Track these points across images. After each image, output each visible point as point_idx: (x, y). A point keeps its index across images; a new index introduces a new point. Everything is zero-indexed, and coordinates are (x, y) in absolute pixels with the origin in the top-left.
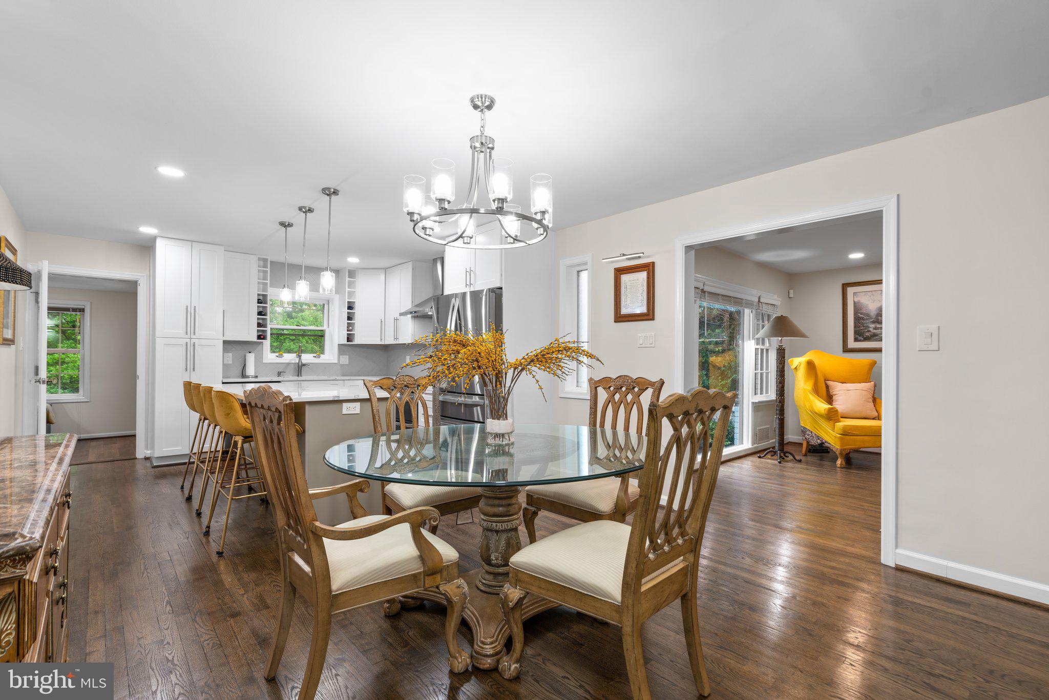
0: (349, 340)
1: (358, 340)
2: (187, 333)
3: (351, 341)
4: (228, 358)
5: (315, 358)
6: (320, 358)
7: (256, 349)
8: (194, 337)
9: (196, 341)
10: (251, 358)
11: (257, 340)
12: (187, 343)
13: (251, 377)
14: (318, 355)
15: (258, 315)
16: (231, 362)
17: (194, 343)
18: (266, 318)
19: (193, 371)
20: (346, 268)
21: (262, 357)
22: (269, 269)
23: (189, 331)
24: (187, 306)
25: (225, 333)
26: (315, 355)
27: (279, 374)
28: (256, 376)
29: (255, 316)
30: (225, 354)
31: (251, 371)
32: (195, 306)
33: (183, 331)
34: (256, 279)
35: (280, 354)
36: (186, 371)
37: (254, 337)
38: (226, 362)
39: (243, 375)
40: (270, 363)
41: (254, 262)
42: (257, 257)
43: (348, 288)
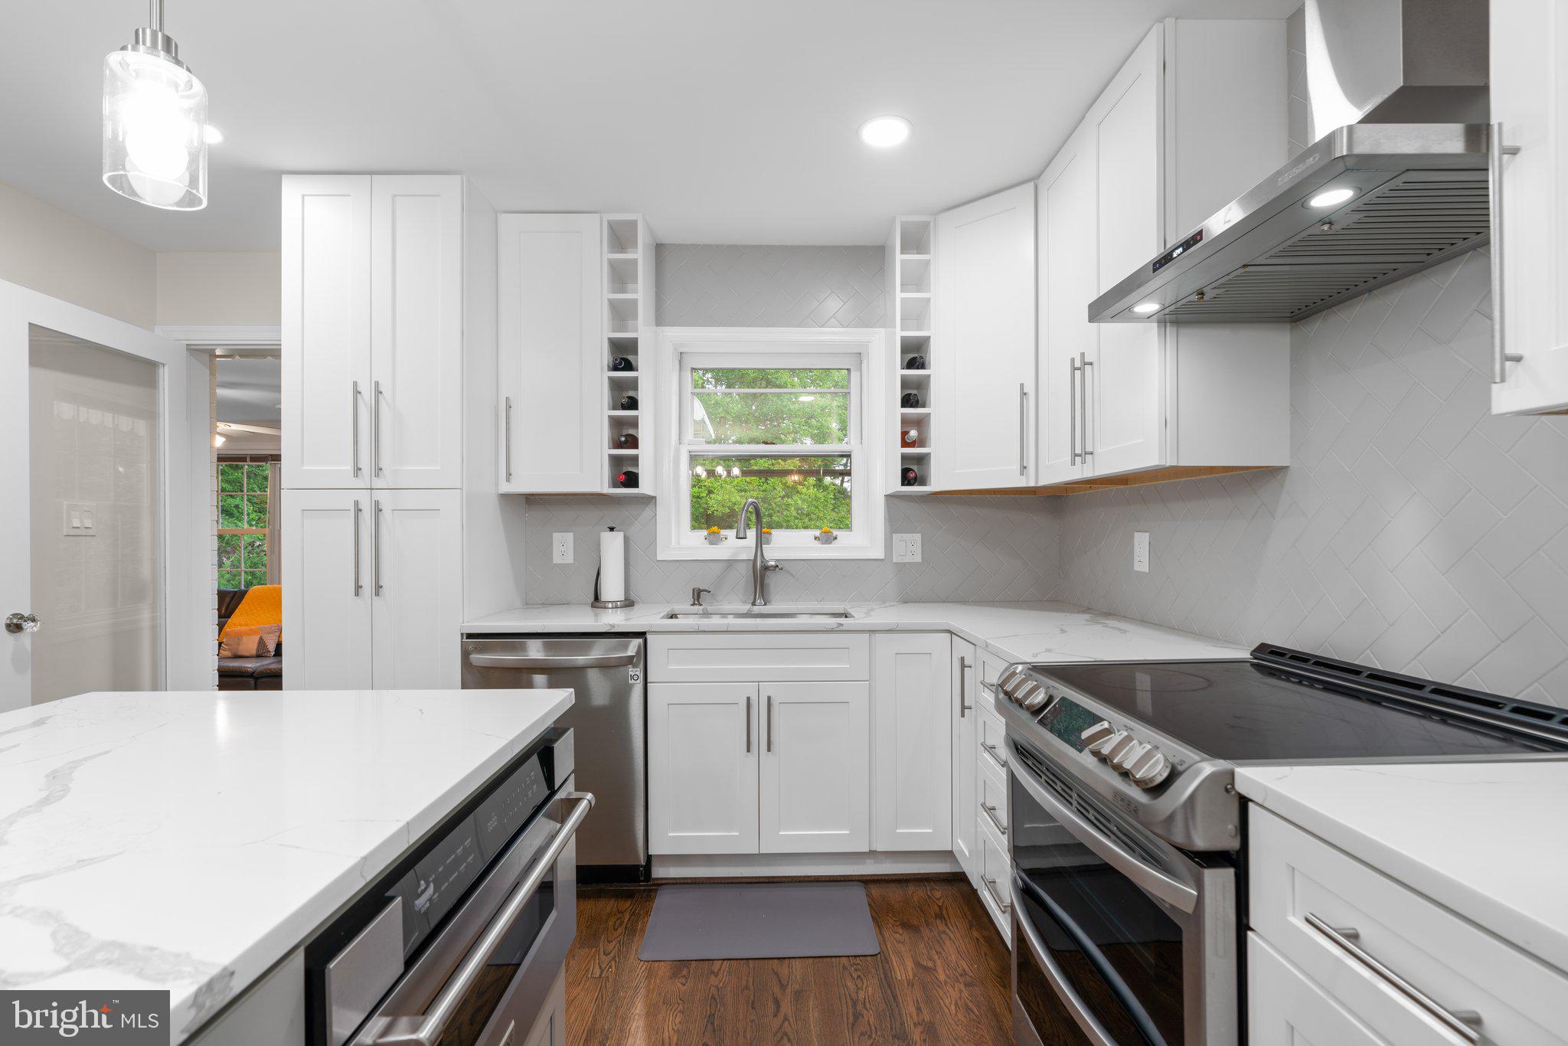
0: (907, 478)
1: (940, 480)
2: (357, 470)
3: (921, 480)
4: (563, 547)
5: (817, 544)
6: (836, 541)
7: (636, 519)
8: (378, 483)
9: (383, 497)
10: (612, 546)
11: (609, 487)
12: (356, 503)
13: (610, 605)
14: (825, 533)
15: (614, 408)
16: (570, 559)
17: (377, 503)
18: (637, 417)
19: (377, 594)
20: (895, 217)
21: (653, 542)
22: (640, 256)
23: (365, 462)
24: (355, 384)
25: (512, 472)
26: (817, 533)
27: (698, 596)
28: (628, 603)
29: (600, 411)
30: (556, 536)
31: (613, 588)
32: (377, 384)
33: (349, 467)
34: (598, 293)
35: (714, 533)
36: (357, 594)
37: (597, 480)
38: (557, 559)
39: (597, 598)
40: (678, 561)
41: (592, 233)
42: (601, 218)
43: (902, 291)
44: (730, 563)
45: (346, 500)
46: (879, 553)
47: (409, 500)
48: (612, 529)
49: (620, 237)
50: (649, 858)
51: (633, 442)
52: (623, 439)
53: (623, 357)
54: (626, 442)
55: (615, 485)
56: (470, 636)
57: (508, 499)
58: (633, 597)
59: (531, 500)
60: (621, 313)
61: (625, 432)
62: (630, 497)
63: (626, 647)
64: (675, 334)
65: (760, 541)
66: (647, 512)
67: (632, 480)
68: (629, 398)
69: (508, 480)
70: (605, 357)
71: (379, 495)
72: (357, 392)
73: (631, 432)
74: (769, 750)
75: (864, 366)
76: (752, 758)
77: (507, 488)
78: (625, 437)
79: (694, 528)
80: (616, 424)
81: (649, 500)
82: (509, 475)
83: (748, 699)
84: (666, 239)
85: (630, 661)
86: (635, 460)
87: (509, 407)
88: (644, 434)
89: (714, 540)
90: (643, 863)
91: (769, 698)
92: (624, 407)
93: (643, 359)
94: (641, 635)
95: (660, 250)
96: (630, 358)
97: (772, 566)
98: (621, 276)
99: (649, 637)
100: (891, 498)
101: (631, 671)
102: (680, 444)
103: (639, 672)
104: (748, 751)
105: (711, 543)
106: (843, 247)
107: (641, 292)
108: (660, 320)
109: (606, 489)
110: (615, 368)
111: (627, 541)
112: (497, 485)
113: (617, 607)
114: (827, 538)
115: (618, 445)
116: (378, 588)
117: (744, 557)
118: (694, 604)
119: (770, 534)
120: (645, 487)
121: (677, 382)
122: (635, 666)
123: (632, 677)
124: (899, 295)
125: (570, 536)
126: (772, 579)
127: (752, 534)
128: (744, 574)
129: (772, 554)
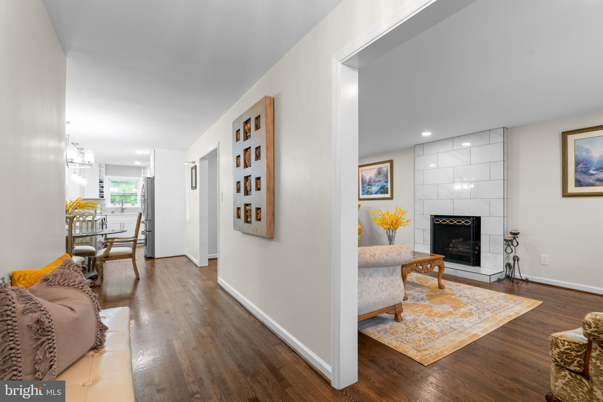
15: (100, 188)
18: (103, 189)
21: (105, 205)
25: (84, 196)
26: (132, 204)
27: (112, 212)
29: (98, 188)
37: (97, 196)
40: (109, 208)
41: (97, 165)
42: (98, 163)
44: (117, 208)
46: (140, 207)
51: (103, 192)
60: (101, 175)
62: (102, 199)
64: (108, 177)
65: (122, 205)
66: (104, 201)
67: (103, 197)
68: (102, 186)
70: (99, 181)
74: (123, 228)
79: (111, 203)
80: (100, 190)
81: (105, 199)
84: (107, 163)
86: (103, 194)
88: (105, 191)
91: (123, 223)
93: (104, 181)
94: (106, 215)
95: (106, 166)
96: (102, 181)
102: (109, 192)
104: (120, 228)
105: (114, 205)
107: (104, 170)
108: (106, 175)
109: (99, 198)
110: (100, 183)
111: (101, 205)
114: (133, 205)
115: (100, 192)
117: (120, 207)
119: (124, 204)
124: (142, 171)
126: (124, 210)
127: (121, 204)
128: (120, 209)
129: (124, 207)
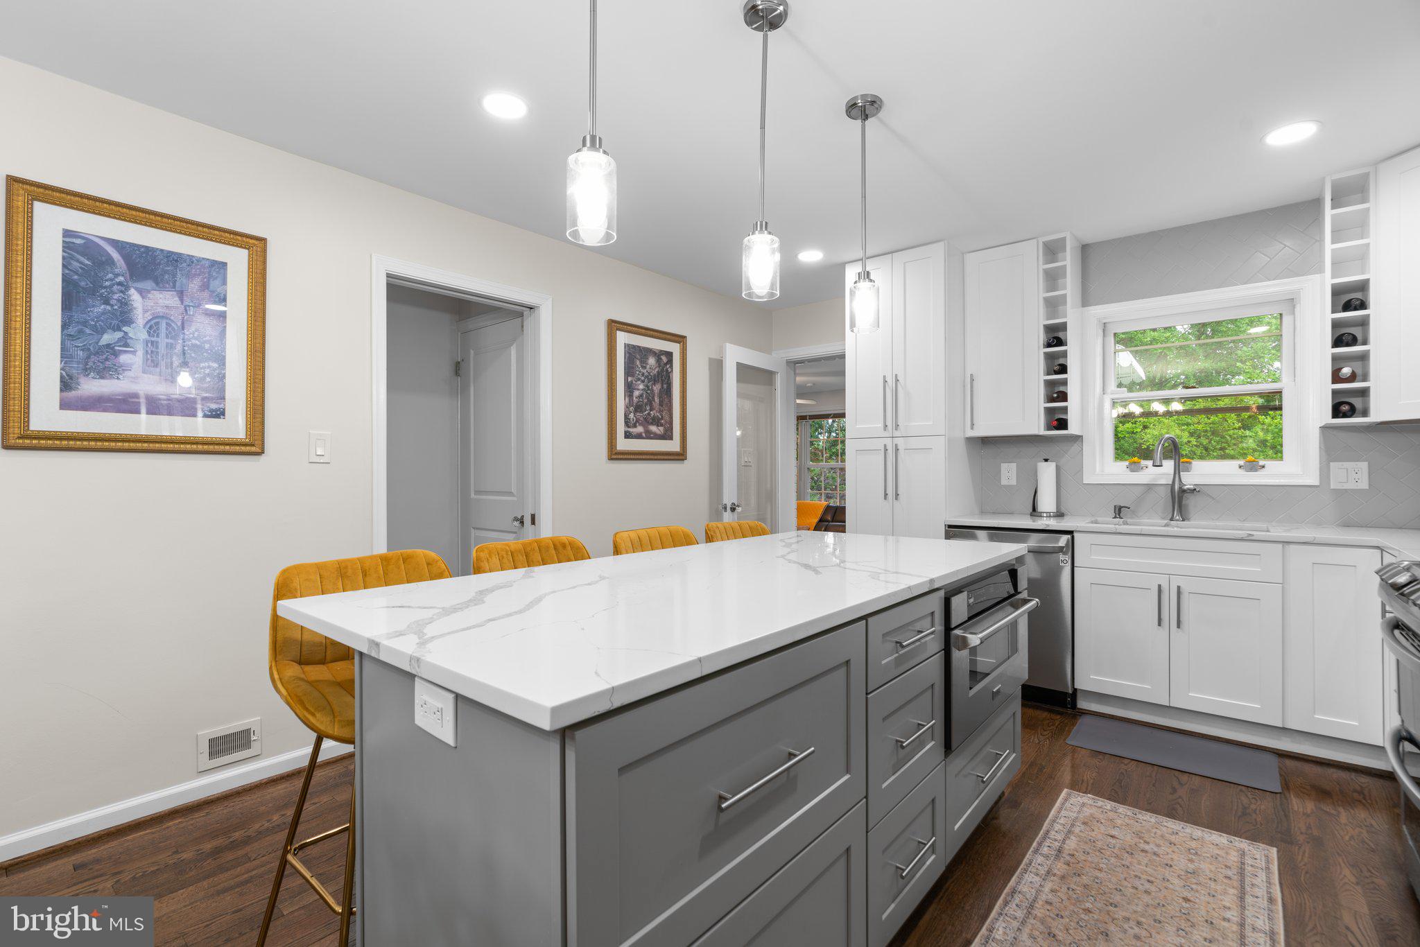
0: (1339, 411)
1: (1382, 411)
2: (885, 427)
3: (1359, 412)
4: (1009, 473)
5: (1242, 472)
6: (1264, 469)
7: (1066, 453)
8: (897, 434)
9: (900, 442)
10: (1047, 474)
11: (1044, 430)
12: (885, 446)
13: (1045, 515)
14: (1249, 462)
15: (1048, 374)
16: (1014, 482)
17: (896, 445)
18: (1066, 379)
19: (896, 499)
20: (1324, 178)
21: (1080, 470)
22: (1069, 261)
23: (889, 423)
24: (884, 377)
25: (975, 422)
26: (1242, 462)
27: (1119, 511)
28: (1059, 515)
29: (1037, 377)
30: (1004, 466)
31: (1047, 502)
32: (896, 375)
33: (881, 425)
34: (1036, 293)
35: (1135, 463)
36: (885, 498)
37: (1035, 424)
38: (1004, 482)
39: (1034, 509)
40: (1101, 484)
41: (1031, 255)
42: (1038, 242)
43: (1333, 242)
44: (1149, 487)
45: (879, 444)
46: (1313, 480)
47: (914, 443)
48: (1046, 460)
49: (1052, 250)
50: (1075, 690)
51: (1063, 397)
52: (1055, 395)
53: (1055, 337)
54: (1058, 397)
55: (1049, 428)
56: (950, 526)
57: (970, 440)
58: (1063, 510)
59: (986, 441)
60: (1053, 305)
61: (1057, 389)
62: (1060, 437)
63: (1057, 540)
64: (1099, 311)
65: (1179, 469)
66: (1075, 447)
67: (1062, 424)
68: (1060, 365)
69: (972, 428)
70: (1041, 337)
71: (896, 441)
72: (885, 382)
73: (1062, 389)
74: (1179, 626)
75: (1297, 310)
76: (1163, 633)
77: (971, 434)
78: (1057, 394)
79: (1115, 458)
80: (1050, 384)
81: (1077, 439)
82: (972, 425)
83: (1160, 586)
84: (1091, 239)
85: (1061, 549)
86: (1065, 410)
87: (972, 380)
88: (1073, 390)
89: (1134, 467)
90: (1070, 692)
91: (1179, 588)
92: (1056, 373)
93: (1071, 336)
94: (1070, 532)
95: (1085, 250)
96: (1061, 335)
97: (1189, 489)
98: (1053, 279)
99: (1075, 534)
100: (1325, 429)
101: (1061, 557)
102: (1104, 394)
103: (1068, 558)
104: (1159, 625)
105: (1132, 471)
106: (1268, 210)
107: (1070, 288)
108: (1085, 302)
109: (1042, 431)
110: (1049, 345)
111: (1058, 468)
112: (964, 432)
113: (1050, 516)
114: (1253, 467)
115: (1051, 400)
116: (897, 495)
117: (1163, 482)
118: (1115, 517)
119: (1190, 463)
120: (1073, 429)
121: (1101, 346)
122: (1065, 553)
123: (1062, 561)
124: (1329, 247)
125: (1014, 466)
126: (1191, 501)
127: (1171, 464)
128: (1164, 494)
129: (1189, 480)
